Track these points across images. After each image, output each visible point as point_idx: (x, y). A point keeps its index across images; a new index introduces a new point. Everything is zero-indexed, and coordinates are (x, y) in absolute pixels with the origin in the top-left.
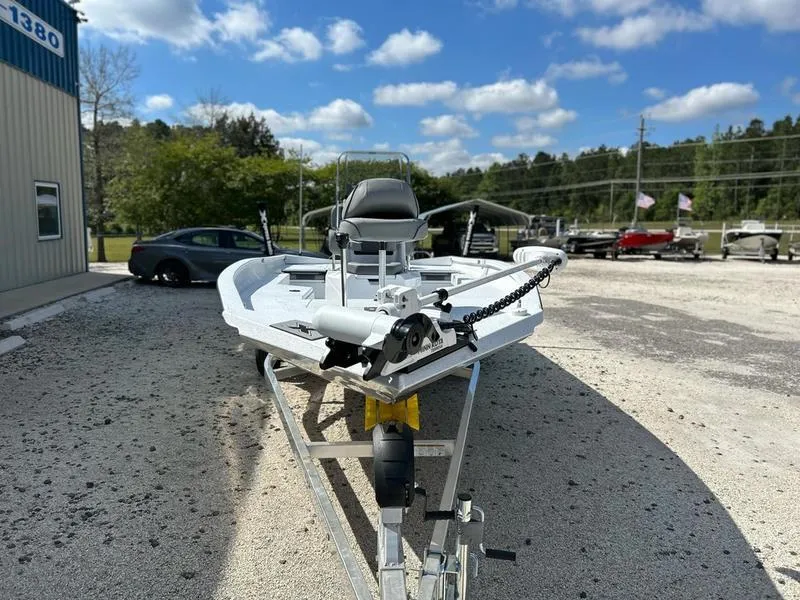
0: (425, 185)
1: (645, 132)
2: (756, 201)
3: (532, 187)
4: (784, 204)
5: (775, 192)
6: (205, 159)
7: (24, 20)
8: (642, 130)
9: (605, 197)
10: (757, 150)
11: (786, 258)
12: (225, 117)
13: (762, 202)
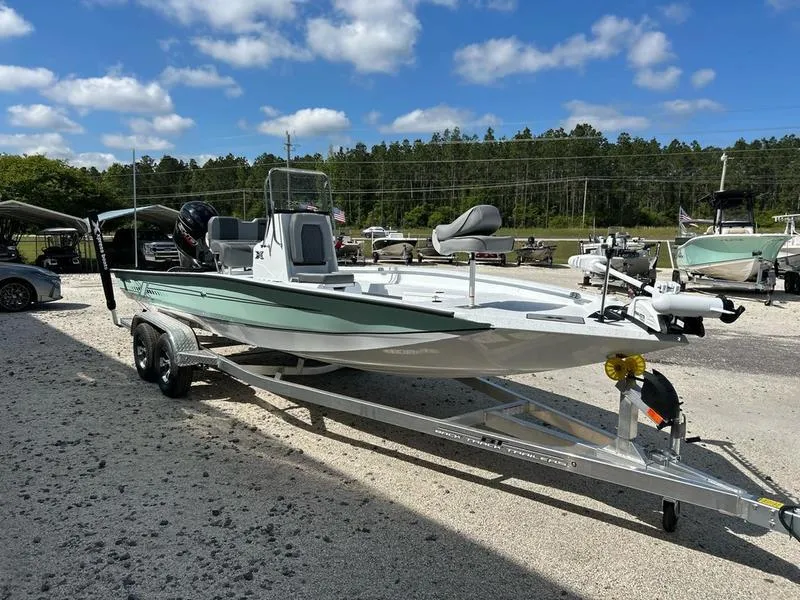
0: (79, 186)
1: (291, 148)
2: (365, 213)
3: (160, 192)
4: (386, 216)
5: (379, 206)
8: (289, 145)
9: (238, 205)
10: (363, 169)
11: (417, 260)
13: (370, 214)
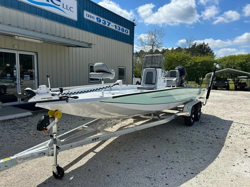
6: (180, 58)
7: (118, 28)
12: (195, 44)
